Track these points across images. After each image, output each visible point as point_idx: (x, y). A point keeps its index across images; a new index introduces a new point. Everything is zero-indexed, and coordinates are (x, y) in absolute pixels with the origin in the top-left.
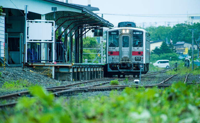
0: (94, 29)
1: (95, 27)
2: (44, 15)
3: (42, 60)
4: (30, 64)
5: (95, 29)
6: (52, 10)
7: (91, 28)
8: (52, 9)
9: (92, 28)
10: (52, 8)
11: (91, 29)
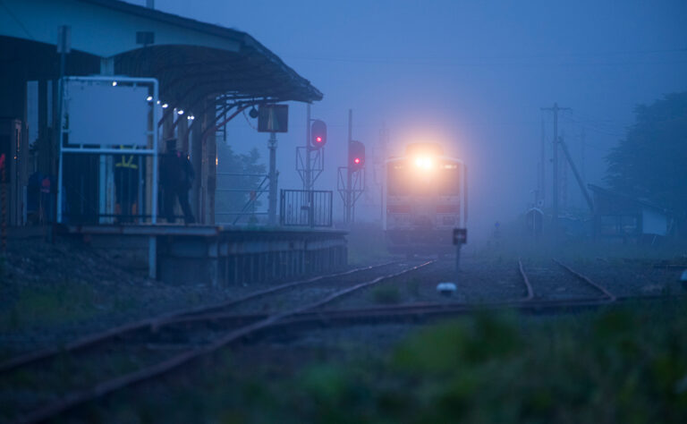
0: (256, 107)
1: (261, 99)
2: (110, 58)
3: (102, 216)
4: (73, 230)
5: (260, 107)
6: (137, 43)
7: (244, 102)
8: (138, 38)
9: (253, 103)
10: (138, 33)
11: (246, 107)
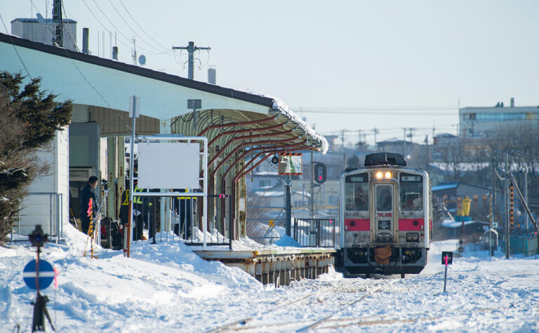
2: (168, 120)
6: (189, 108)
8: (189, 104)
10: (189, 100)
